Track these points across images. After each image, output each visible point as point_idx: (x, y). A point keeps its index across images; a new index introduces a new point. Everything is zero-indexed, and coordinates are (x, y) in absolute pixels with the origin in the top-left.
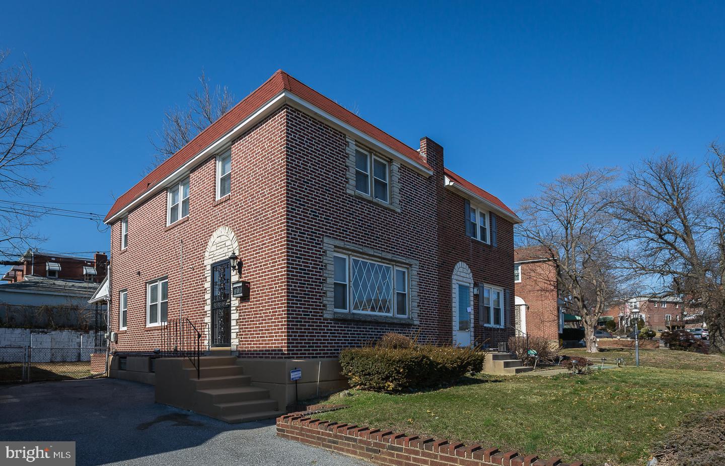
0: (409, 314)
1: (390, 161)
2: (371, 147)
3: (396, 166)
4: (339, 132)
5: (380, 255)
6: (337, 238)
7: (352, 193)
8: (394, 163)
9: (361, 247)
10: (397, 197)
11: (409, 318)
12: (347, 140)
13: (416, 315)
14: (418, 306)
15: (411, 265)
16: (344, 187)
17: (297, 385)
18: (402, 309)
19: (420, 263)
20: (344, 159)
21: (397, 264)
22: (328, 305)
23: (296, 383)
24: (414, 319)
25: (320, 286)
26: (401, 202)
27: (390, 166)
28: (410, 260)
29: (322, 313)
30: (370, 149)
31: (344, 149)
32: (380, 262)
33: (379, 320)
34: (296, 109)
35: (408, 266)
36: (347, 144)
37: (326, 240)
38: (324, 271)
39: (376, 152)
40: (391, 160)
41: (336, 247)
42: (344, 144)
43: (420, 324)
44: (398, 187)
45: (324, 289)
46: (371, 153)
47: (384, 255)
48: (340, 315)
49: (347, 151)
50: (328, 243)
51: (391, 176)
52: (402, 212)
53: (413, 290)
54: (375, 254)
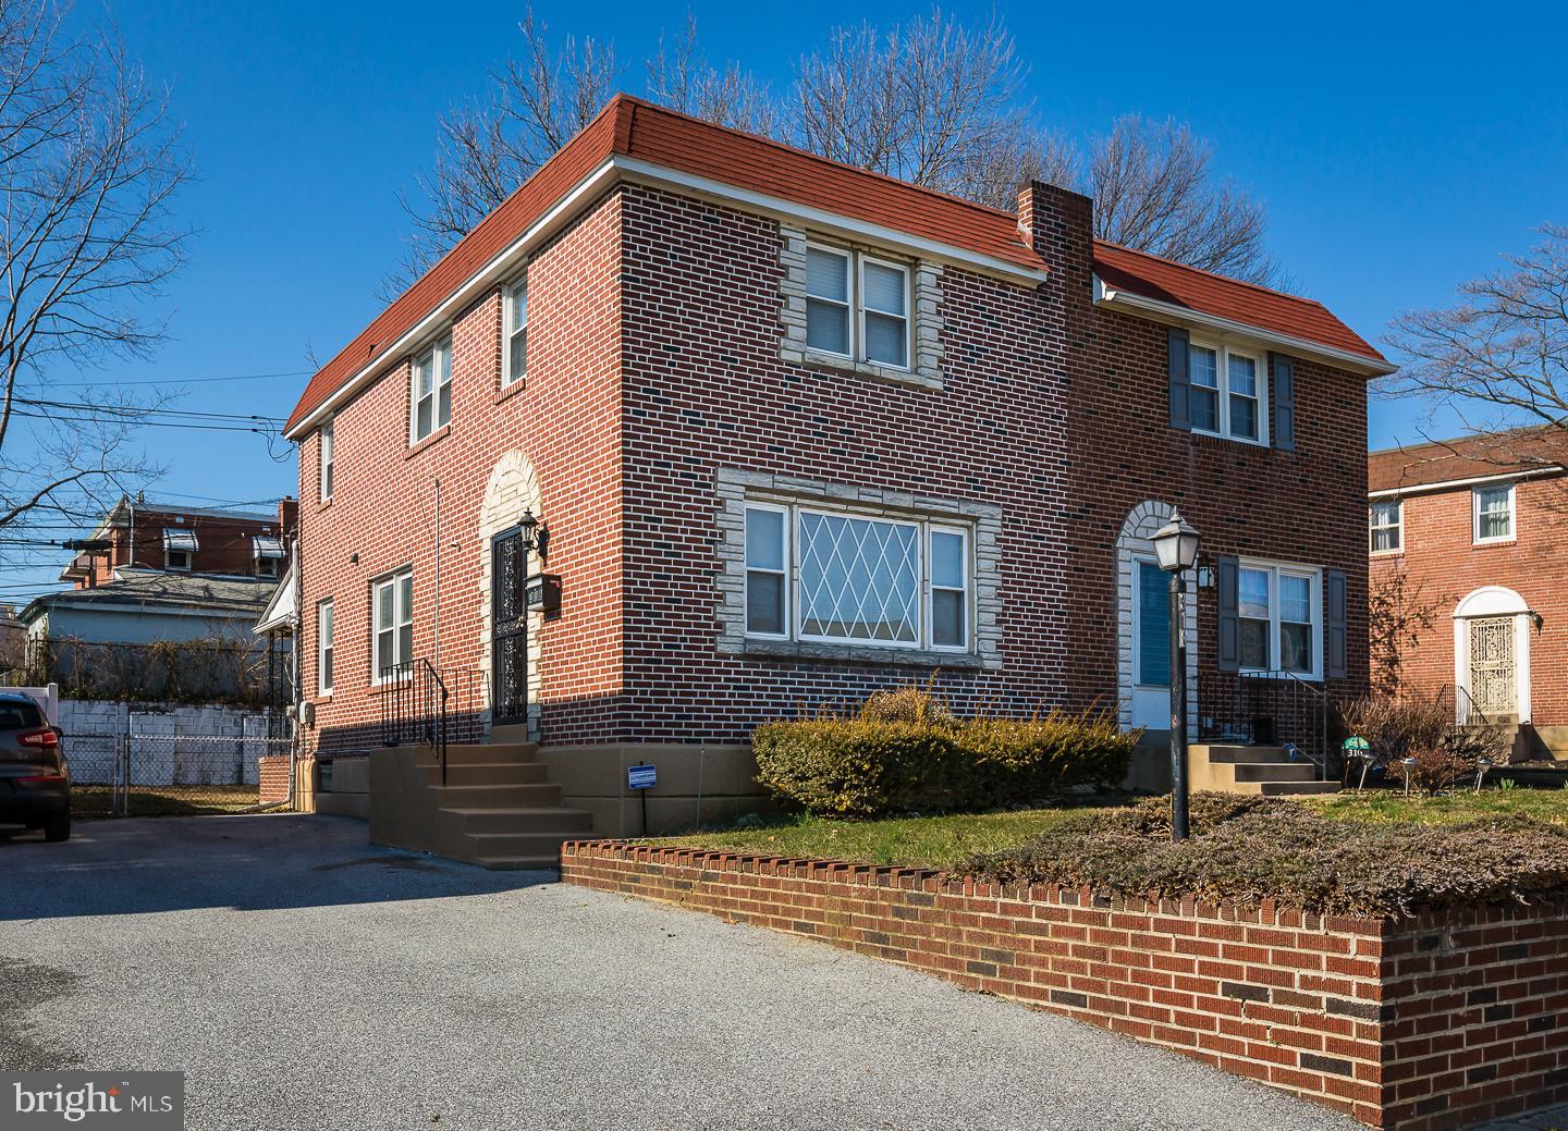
0: (971, 643)
1: (914, 262)
2: (854, 238)
3: (927, 278)
4: (762, 218)
5: (879, 500)
6: (752, 469)
7: (797, 358)
8: (923, 268)
9: (822, 484)
10: (933, 351)
11: (971, 653)
12: (783, 232)
13: (992, 646)
14: (999, 622)
15: (976, 519)
16: (775, 347)
17: (647, 799)
18: (950, 629)
19: (1005, 513)
20: (775, 280)
21: (932, 519)
22: (728, 625)
23: (644, 797)
24: (985, 656)
25: (708, 581)
26: (946, 362)
27: (914, 273)
28: (973, 507)
29: (711, 641)
30: (852, 242)
31: (774, 257)
32: (879, 516)
33: (873, 659)
34: (645, 188)
35: (970, 523)
36: (783, 243)
37: (723, 474)
38: (719, 546)
39: (870, 246)
40: (917, 259)
41: (749, 488)
42: (775, 243)
43: (1006, 667)
44: (935, 325)
45: (719, 586)
46: (855, 252)
47: (889, 498)
48: (760, 647)
49: (782, 261)
50: (729, 481)
51: (917, 301)
52: (946, 388)
53: (982, 581)
54: (862, 498)
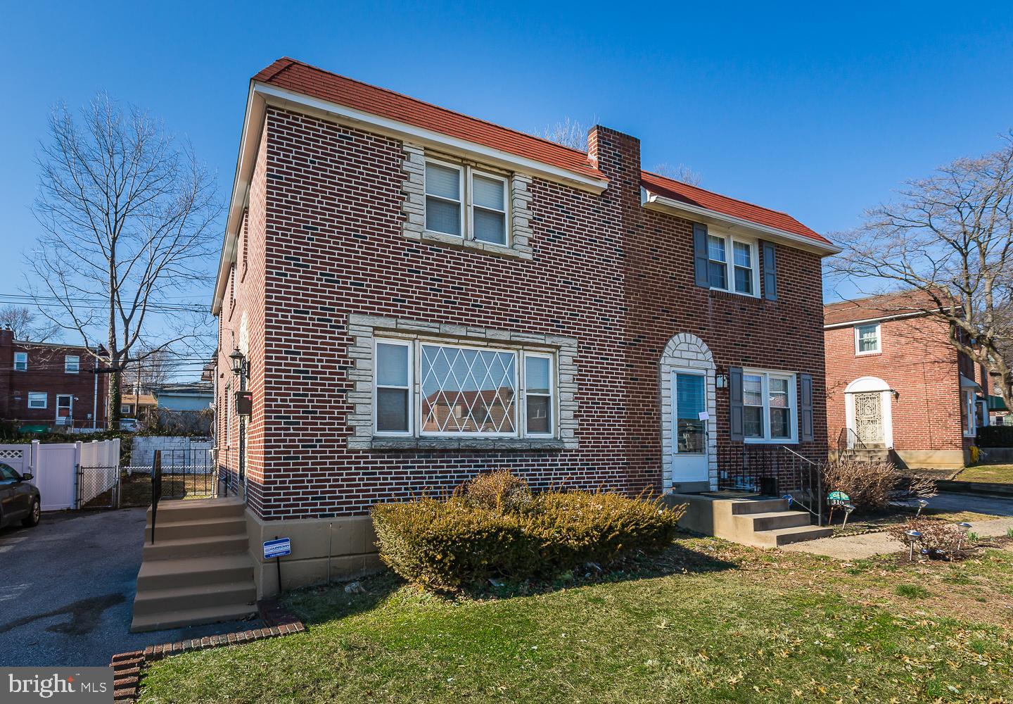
0: (556, 431)
1: (510, 175)
2: (463, 155)
3: (520, 184)
4: (388, 138)
5: (483, 336)
6: (382, 315)
7: (417, 236)
8: (516, 178)
9: (437, 325)
10: (524, 234)
11: (555, 439)
12: (405, 149)
13: (571, 433)
14: (575, 416)
15: (558, 348)
16: (399, 228)
17: (281, 563)
18: (539, 420)
19: (580, 343)
20: (399, 182)
21: (525, 348)
22: (357, 428)
23: (278, 562)
24: (565, 440)
25: (342, 397)
26: (535, 241)
27: (510, 182)
28: (555, 339)
29: (343, 441)
30: (463, 159)
31: (398, 166)
32: (485, 346)
33: (479, 447)
34: (288, 112)
35: (554, 350)
36: (405, 156)
37: (354, 319)
38: (350, 371)
39: (476, 163)
40: (512, 172)
41: (375, 328)
42: (398, 156)
43: (581, 447)
44: (526, 216)
45: (350, 400)
46: (465, 166)
47: (490, 334)
48: (384, 443)
49: (405, 168)
50: (359, 324)
51: (513, 200)
52: (534, 259)
53: (563, 390)
54: (469, 334)
